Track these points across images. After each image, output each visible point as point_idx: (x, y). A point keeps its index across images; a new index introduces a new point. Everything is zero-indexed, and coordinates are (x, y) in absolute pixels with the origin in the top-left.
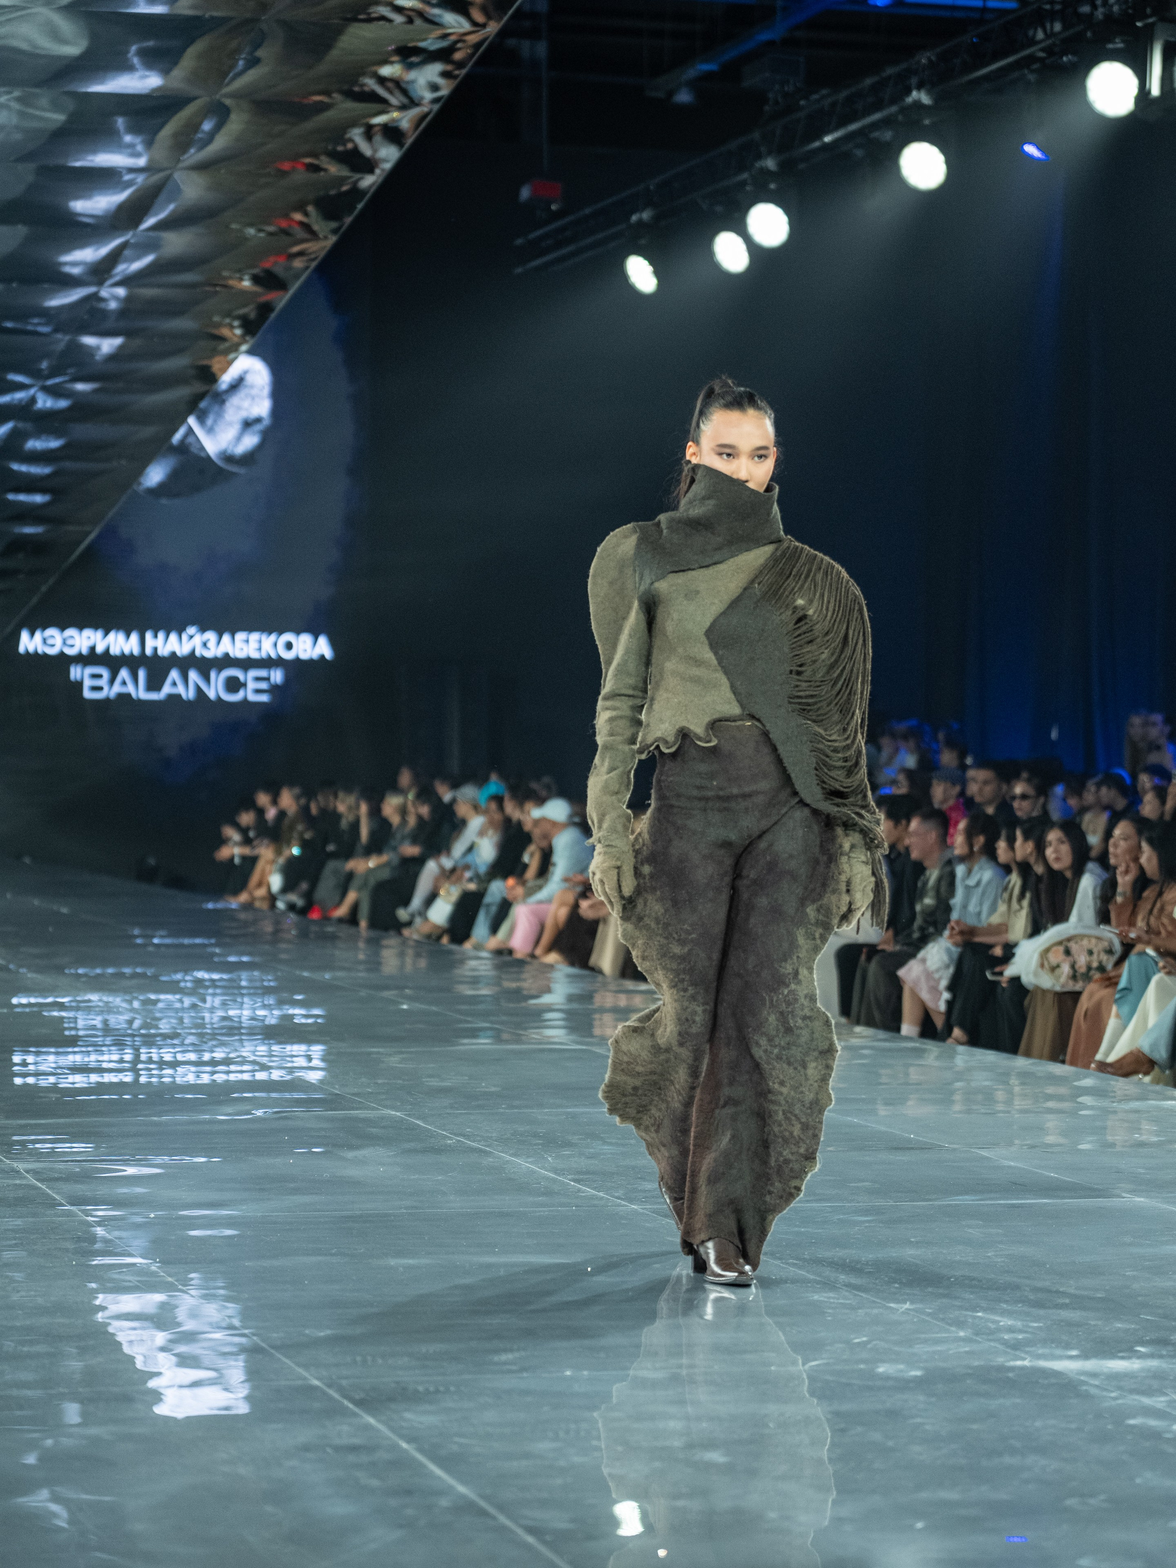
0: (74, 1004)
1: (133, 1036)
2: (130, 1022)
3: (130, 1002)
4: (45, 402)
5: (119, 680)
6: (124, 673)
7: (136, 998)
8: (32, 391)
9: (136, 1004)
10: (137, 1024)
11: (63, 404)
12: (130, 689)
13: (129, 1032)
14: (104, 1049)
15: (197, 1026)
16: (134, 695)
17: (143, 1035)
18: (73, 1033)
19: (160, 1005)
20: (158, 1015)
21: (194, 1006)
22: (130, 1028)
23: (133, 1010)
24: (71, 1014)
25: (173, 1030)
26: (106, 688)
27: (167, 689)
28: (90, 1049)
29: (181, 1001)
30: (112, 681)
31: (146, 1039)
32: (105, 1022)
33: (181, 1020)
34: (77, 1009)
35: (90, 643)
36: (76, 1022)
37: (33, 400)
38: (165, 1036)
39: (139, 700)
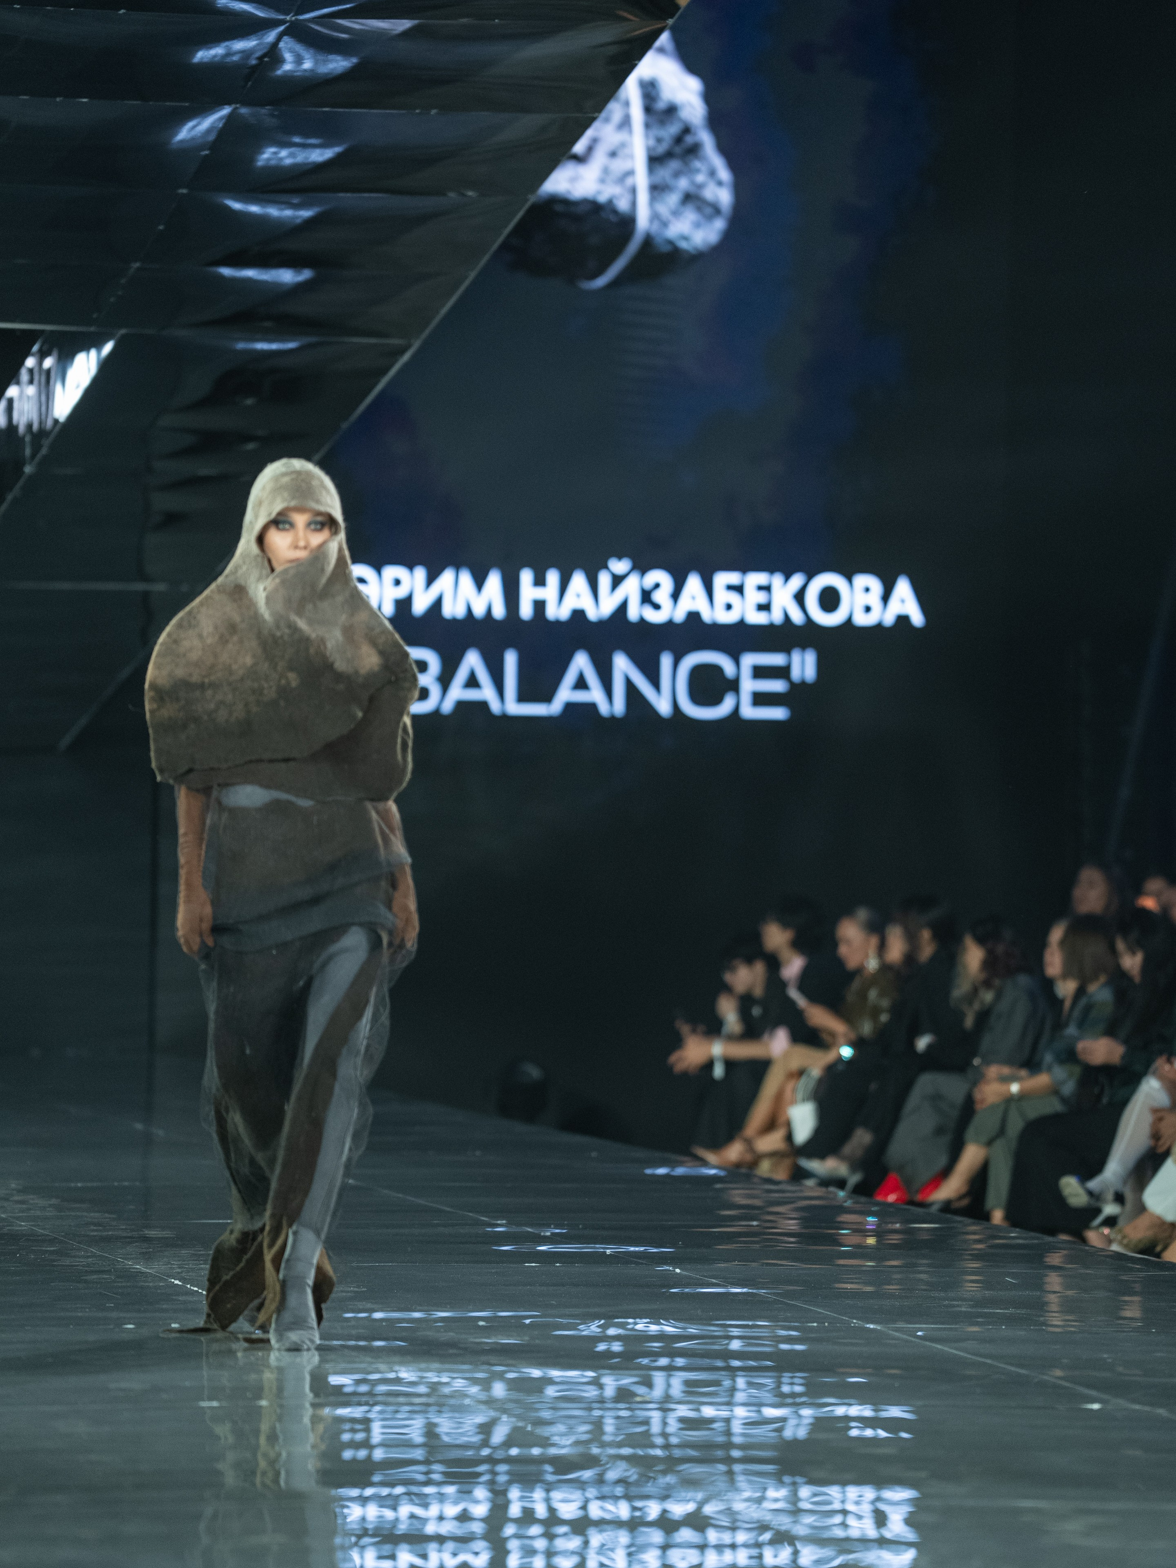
0: (363, 1388)
1: (491, 1461)
2: (486, 1429)
3: (486, 1385)
4: (299, 60)
5: (461, 675)
6: (472, 660)
7: (501, 1376)
8: (271, 36)
9: (499, 1390)
10: (499, 1435)
11: (338, 64)
12: (487, 693)
13: (485, 1452)
14: (429, 1490)
15: (631, 1441)
16: (495, 707)
17: (509, 1460)
18: (362, 1454)
19: (551, 1391)
20: (546, 1414)
21: (624, 1395)
22: (485, 1443)
23: (490, 1402)
24: (356, 1412)
25: (580, 1449)
26: (435, 691)
27: (565, 694)
28: (399, 1490)
29: (596, 1383)
30: (445, 680)
31: (517, 1468)
32: (430, 1432)
33: (598, 1424)
34: (370, 1399)
35: (401, 592)
36: (368, 1430)
37: (273, 55)
38: (563, 1465)
39: (505, 718)
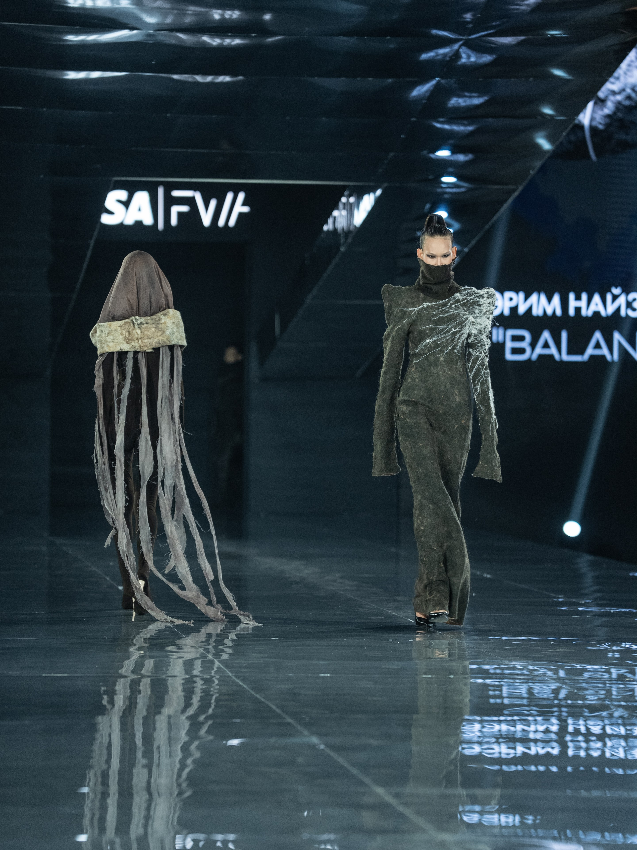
0: (498, 671)
1: (559, 706)
2: (556, 692)
3: (556, 672)
4: (469, 57)
5: (541, 342)
6: (546, 335)
7: (562, 668)
8: (456, 47)
9: (562, 674)
10: (562, 694)
11: (487, 58)
12: (553, 350)
13: (556, 702)
14: (530, 718)
15: (625, 699)
16: (557, 357)
17: (567, 706)
18: (499, 701)
19: (586, 675)
20: (584, 685)
21: (621, 677)
22: (556, 698)
23: (558, 679)
24: (495, 682)
25: (600, 702)
26: (528, 350)
27: (590, 351)
28: (516, 718)
29: (610, 673)
30: (533, 345)
31: (573, 710)
32: (530, 691)
33: (609, 692)
34: (502, 676)
35: (513, 304)
36: (501, 690)
37: (457, 55)
38: (592, 709)
39: (562, 362)
